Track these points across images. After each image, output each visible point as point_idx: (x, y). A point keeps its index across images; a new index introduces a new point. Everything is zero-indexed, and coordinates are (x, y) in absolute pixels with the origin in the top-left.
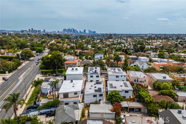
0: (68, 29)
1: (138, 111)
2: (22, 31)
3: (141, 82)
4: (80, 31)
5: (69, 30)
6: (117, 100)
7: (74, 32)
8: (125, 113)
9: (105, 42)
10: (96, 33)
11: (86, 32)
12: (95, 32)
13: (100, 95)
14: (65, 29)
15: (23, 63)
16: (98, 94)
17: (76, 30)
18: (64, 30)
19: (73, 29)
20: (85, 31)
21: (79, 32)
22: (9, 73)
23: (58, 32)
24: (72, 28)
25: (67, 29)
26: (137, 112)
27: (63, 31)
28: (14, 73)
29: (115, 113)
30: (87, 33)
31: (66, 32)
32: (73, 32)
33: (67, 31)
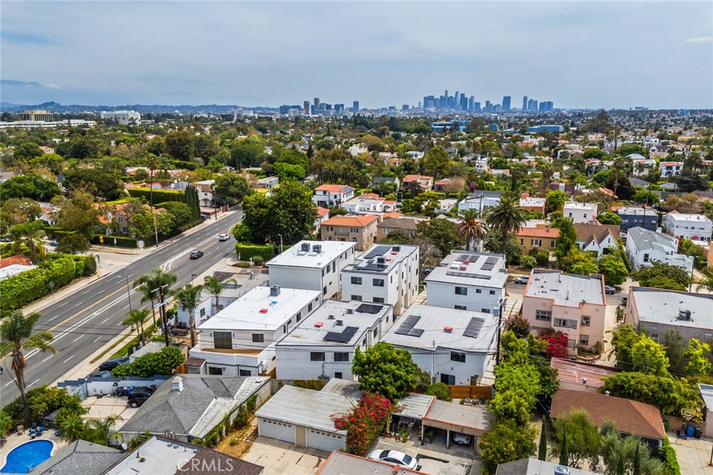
0: (444, 95)
1: (463, 445)
2: (284, 109)
3: (564, 323)
4: (487, 102)
5: (446, 101)
6: (379, 385)
7: (465, 108)
8: (404, 442)
9: (563, 146)
10: (555, 107)
11: (512, 107)
12: (550, 104)
13: (336, 354)
14: (431, 98)
15: (211, 216)
16: (331, 349)
17: (472, 98)
18: (428, 100)
19: (463, 95)
20: (507, 100)
21: (483, 105)
22: (146, 246)
23: (405, 107)
24: (457, 93)
25: (437, 96)
26: (459, 450)
27: (422, 104)
28: (161, 246)
29: (345, 432)
30: (514, 111)
31: (433, 109)
32: (461, 107)
33: (438, 104)
